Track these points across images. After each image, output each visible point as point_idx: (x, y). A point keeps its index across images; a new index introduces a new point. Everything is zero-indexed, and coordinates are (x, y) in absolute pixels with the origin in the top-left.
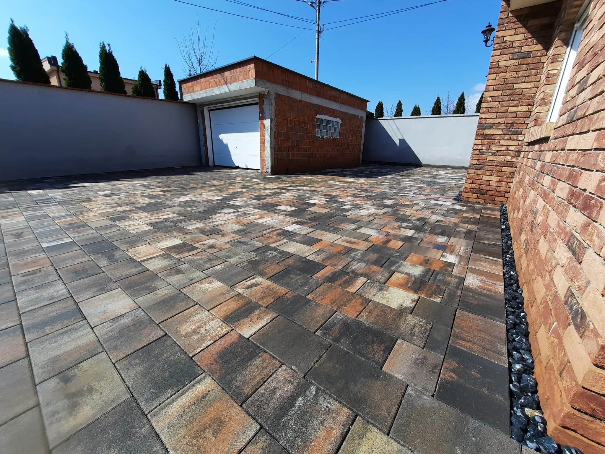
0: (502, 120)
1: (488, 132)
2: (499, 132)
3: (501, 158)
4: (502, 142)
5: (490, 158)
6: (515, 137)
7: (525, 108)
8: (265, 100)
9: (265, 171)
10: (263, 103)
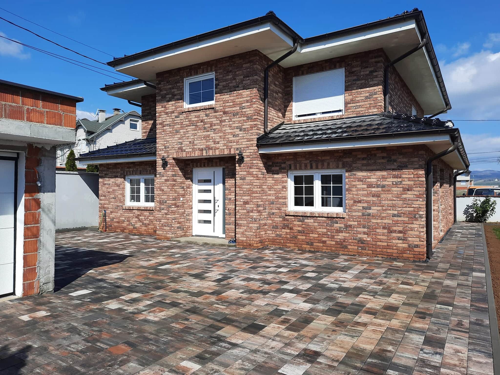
4: (263, 214)
6: (265, 211)
7: (266, 197)
8: (43, 158)
9: (36, 291)
10: (38, 163)
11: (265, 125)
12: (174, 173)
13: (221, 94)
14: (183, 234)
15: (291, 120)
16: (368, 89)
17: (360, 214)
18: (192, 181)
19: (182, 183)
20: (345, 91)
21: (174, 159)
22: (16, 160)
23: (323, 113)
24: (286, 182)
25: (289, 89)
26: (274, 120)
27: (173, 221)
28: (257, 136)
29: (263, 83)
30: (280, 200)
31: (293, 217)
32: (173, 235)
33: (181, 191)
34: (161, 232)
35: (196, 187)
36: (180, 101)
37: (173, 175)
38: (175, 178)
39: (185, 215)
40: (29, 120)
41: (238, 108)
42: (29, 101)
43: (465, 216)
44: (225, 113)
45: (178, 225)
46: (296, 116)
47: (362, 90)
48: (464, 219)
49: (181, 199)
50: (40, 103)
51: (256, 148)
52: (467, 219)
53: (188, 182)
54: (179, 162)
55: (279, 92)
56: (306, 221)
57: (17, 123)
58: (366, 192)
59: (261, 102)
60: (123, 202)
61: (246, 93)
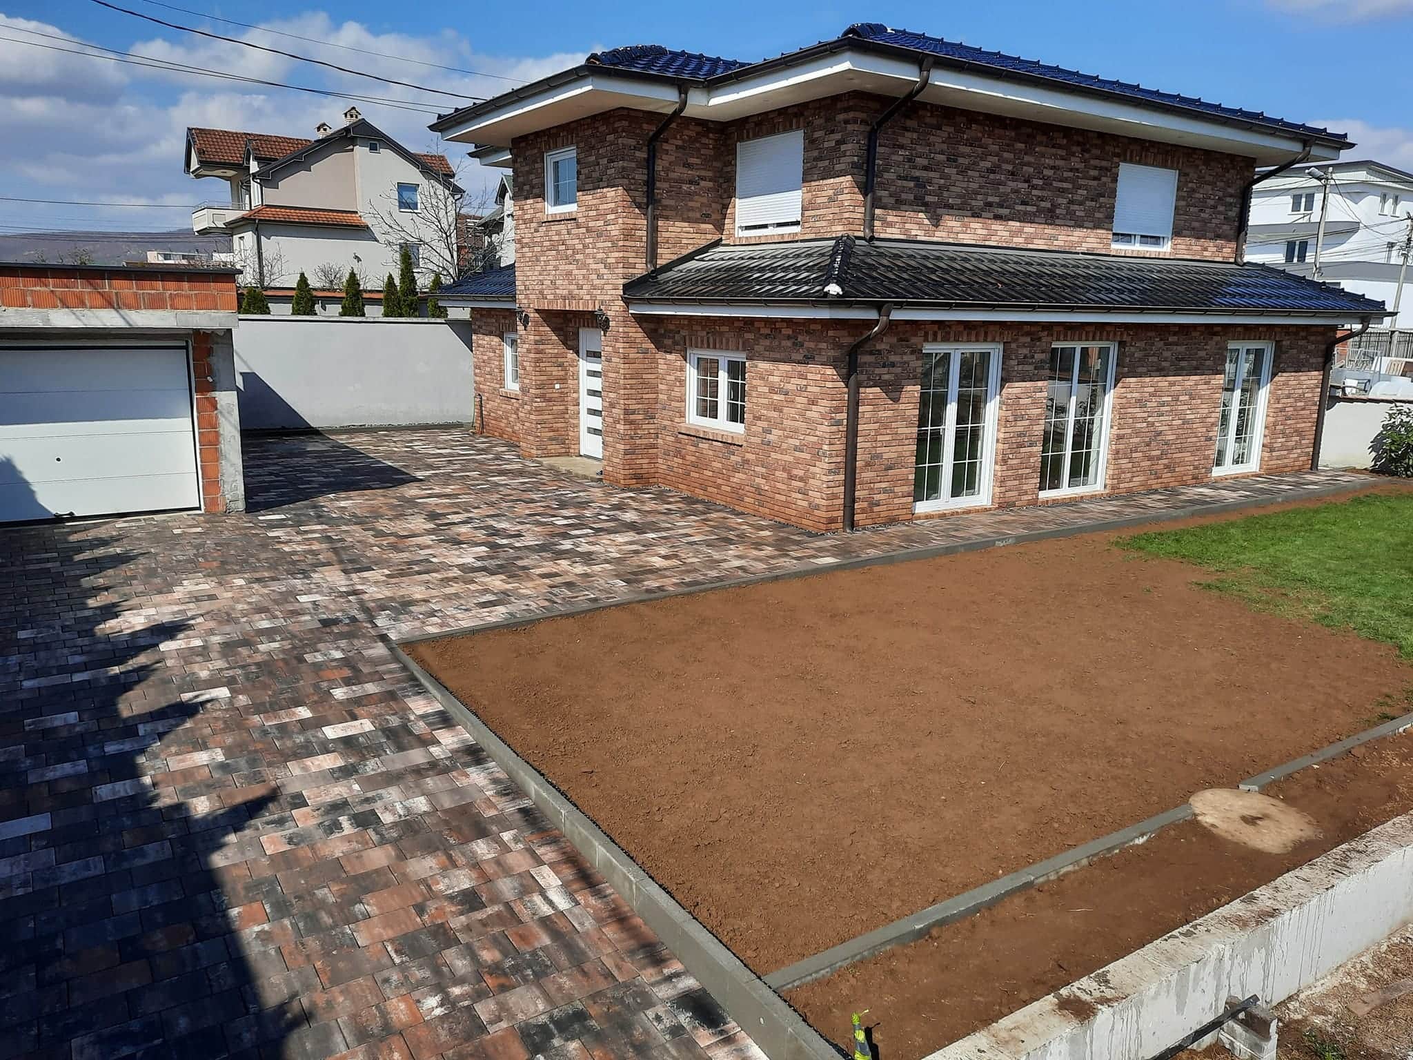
0: (640, 406)
1: (632, 417)
2: (641, 417)
3: (645, 441)
4: (644, 427)
5: (638, 442)
6: (652, 421)
7: (654, 396)
8: (214, 347)
9: (221, 508)
10: (210, 352)
11: (652, 254)
12: (537, 338)
13: (585, 193)
14: (563, 450)
15: (731, 235)
16: (832, 180)
17: (758, 440)
18: (577, 353)
19: (557, 356)
20: (804, 181)
21: (537, 311)
22: (186, 348)
23: (780, 225)
24: (682, 369)
25: (729, 169)
26: (684, 241)
27: (539, 426)
28: (623, 281)
29: (645, 171)
30: (673, 404)
31: (685, 437)
32: (539, 452)
33: (556, 372)
34: (524, 445)
35: (584, 365)
36: (540, 199)
37: (536, 342)
38: (541, 347)
39: (567, 416)
40: (173, 307)
41: (602, 223)
42: (171, 285)
43: (1374, 454)
44: (589, 230)
45: (551, 434)
46: (741, 227)
47: (826, 182)
48: (1369, 464)
49: (557, 386)
50: (186, 285)
51: (622, 303)
52: (1375, 465)
53: (571, 355)
54: (549, 316)
55: (703, 178)
56: (700, 445)
57: (159, 313)
58: (766, 401)
59: (637, 211)
60: (501, 382)
61: (610, 193)
